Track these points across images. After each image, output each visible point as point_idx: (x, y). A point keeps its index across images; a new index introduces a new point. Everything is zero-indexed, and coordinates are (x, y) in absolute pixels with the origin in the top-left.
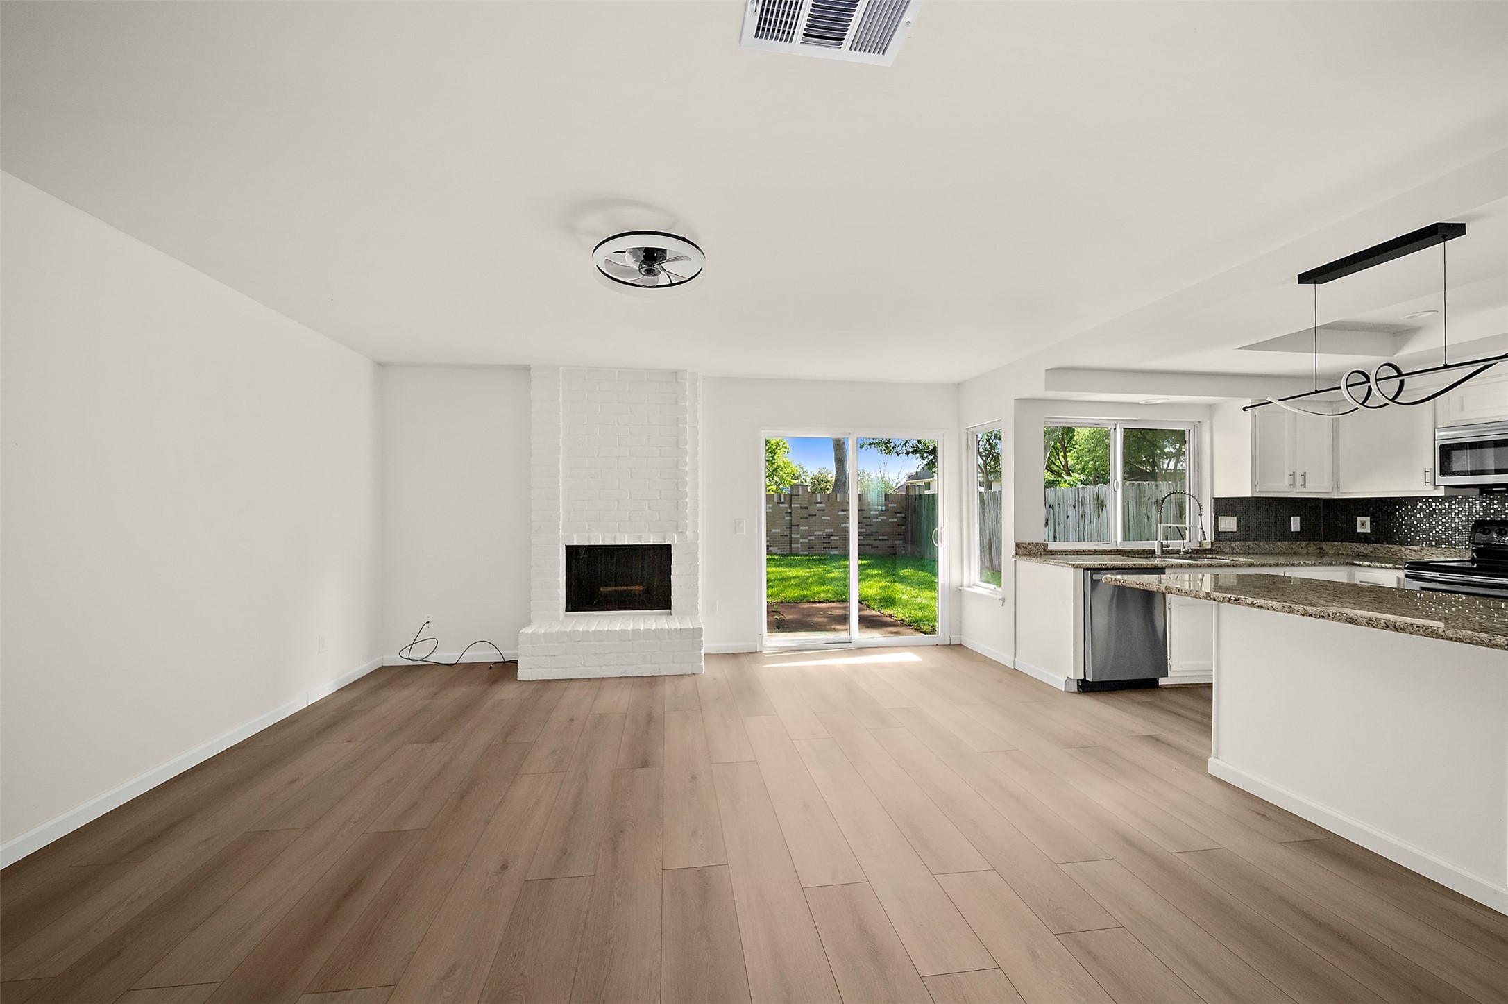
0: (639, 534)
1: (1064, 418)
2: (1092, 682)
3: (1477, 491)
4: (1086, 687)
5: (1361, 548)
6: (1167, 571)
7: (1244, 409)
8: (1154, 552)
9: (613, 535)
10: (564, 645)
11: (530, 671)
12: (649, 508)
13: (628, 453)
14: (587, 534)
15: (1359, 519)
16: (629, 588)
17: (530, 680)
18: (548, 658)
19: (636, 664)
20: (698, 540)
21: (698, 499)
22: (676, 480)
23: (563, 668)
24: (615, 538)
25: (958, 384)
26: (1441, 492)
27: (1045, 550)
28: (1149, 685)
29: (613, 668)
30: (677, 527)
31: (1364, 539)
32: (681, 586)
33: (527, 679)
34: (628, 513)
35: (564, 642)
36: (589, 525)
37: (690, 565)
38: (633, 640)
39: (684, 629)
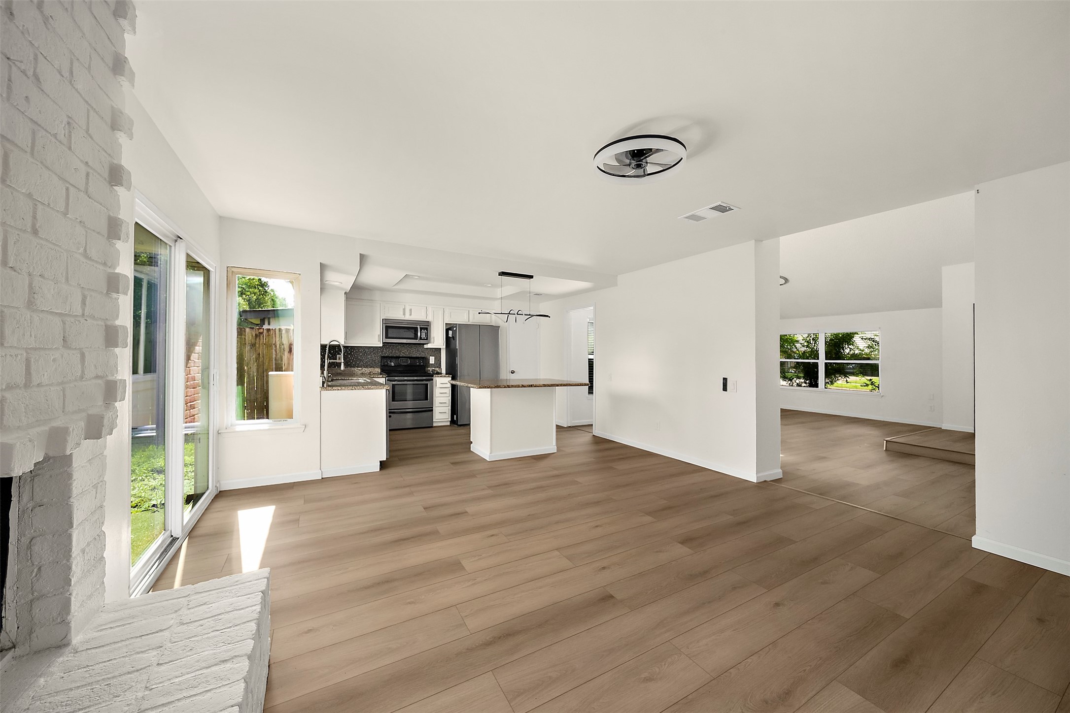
26: (380, 345)
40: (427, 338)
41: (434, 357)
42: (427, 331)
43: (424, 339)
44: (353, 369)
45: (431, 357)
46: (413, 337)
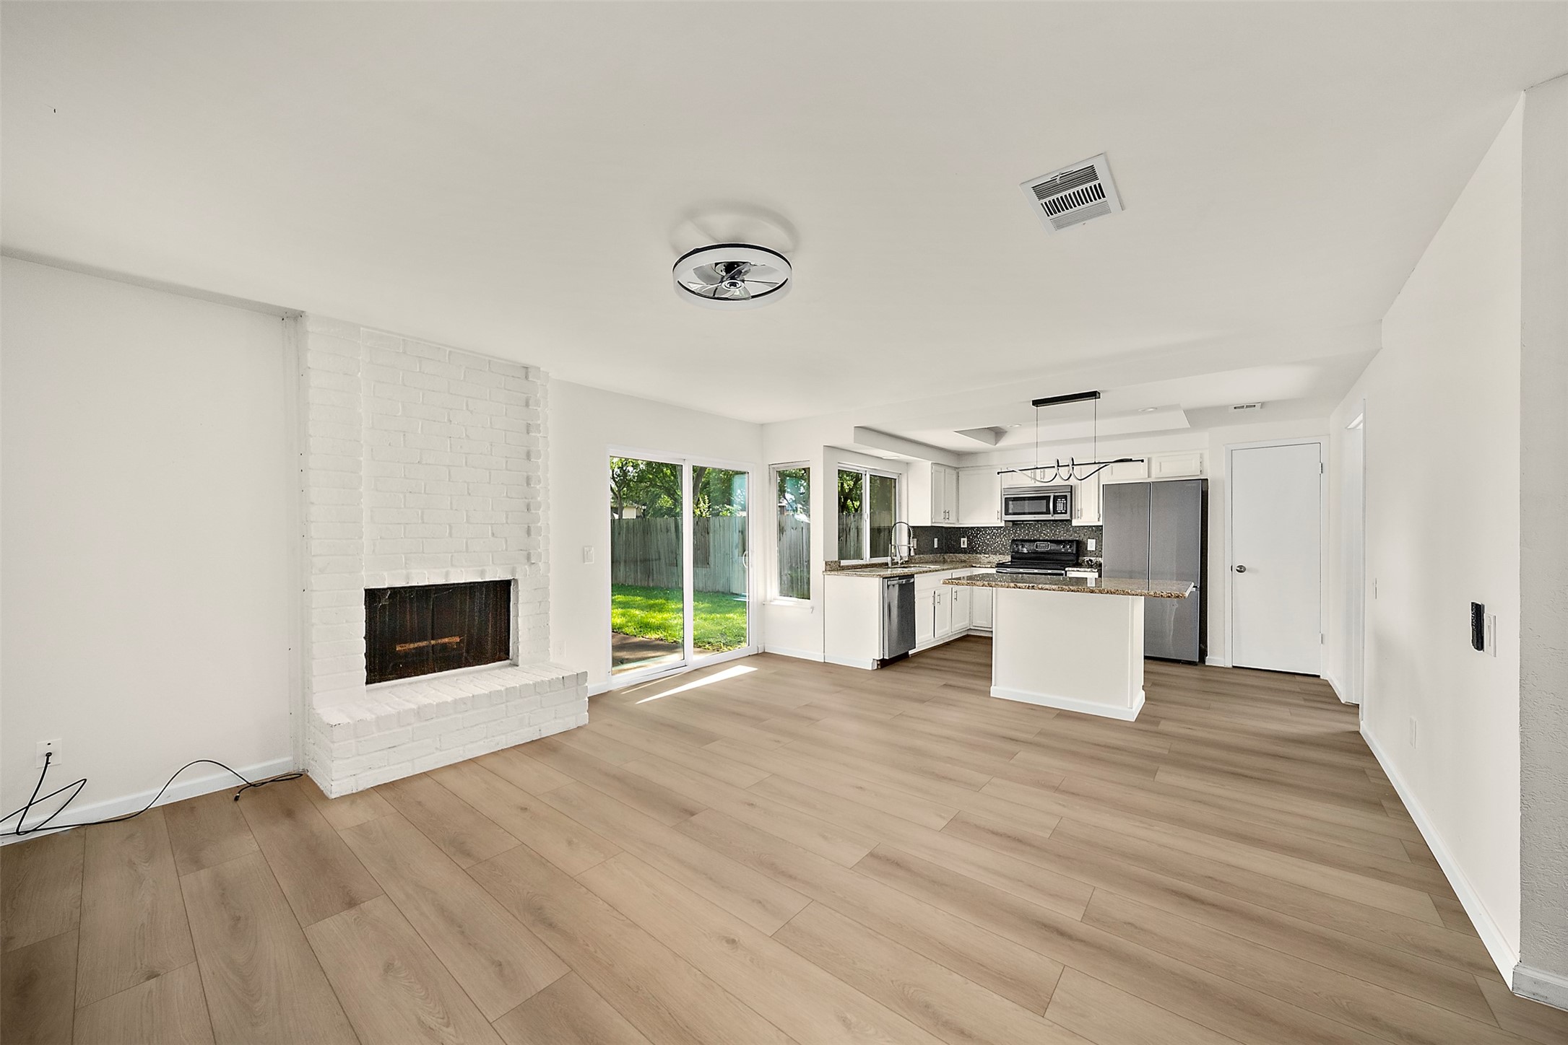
0: (480, 568)
1: (852, 465)
2: (890, 659)
3: (1011, 523)
4: (883, 664)
5: (963, 557)
6: (915, 576)
7: (998, 473)
8: (887, 564)
9: (444, 570)
10: (410, 728)
11: (353, 778)
12: (493, 534)
13: (464, 461)
14: (404, 572)
15: (962, 539)
16: (440, 641)
17: (354, 792)
18: (385, 752)
19: (512, 731)
20: (549, 572)
21: (549, 523)
22: (527, 500)
23: (408, 761)
24: (447, 574)
25: (762, 425)
26: (1003, 524)
27: (839, 566)
28: (904, 657)
29: (482, 743)
30: (528, 558)
31: (964, 551)
32: (529, 629)
33: (350, 792)
34: (465, 541)
35: (409, 724)
36: (406, 559)
37: (540, 602)
38: (507, 701)
39: (566, 677)
40: (1066, 511)
41: (1094, 540)
42: (1066, 500)
43: (1061, 513)
44: (978, 555)
45: (1089, 540)
46: (1045, 511)
